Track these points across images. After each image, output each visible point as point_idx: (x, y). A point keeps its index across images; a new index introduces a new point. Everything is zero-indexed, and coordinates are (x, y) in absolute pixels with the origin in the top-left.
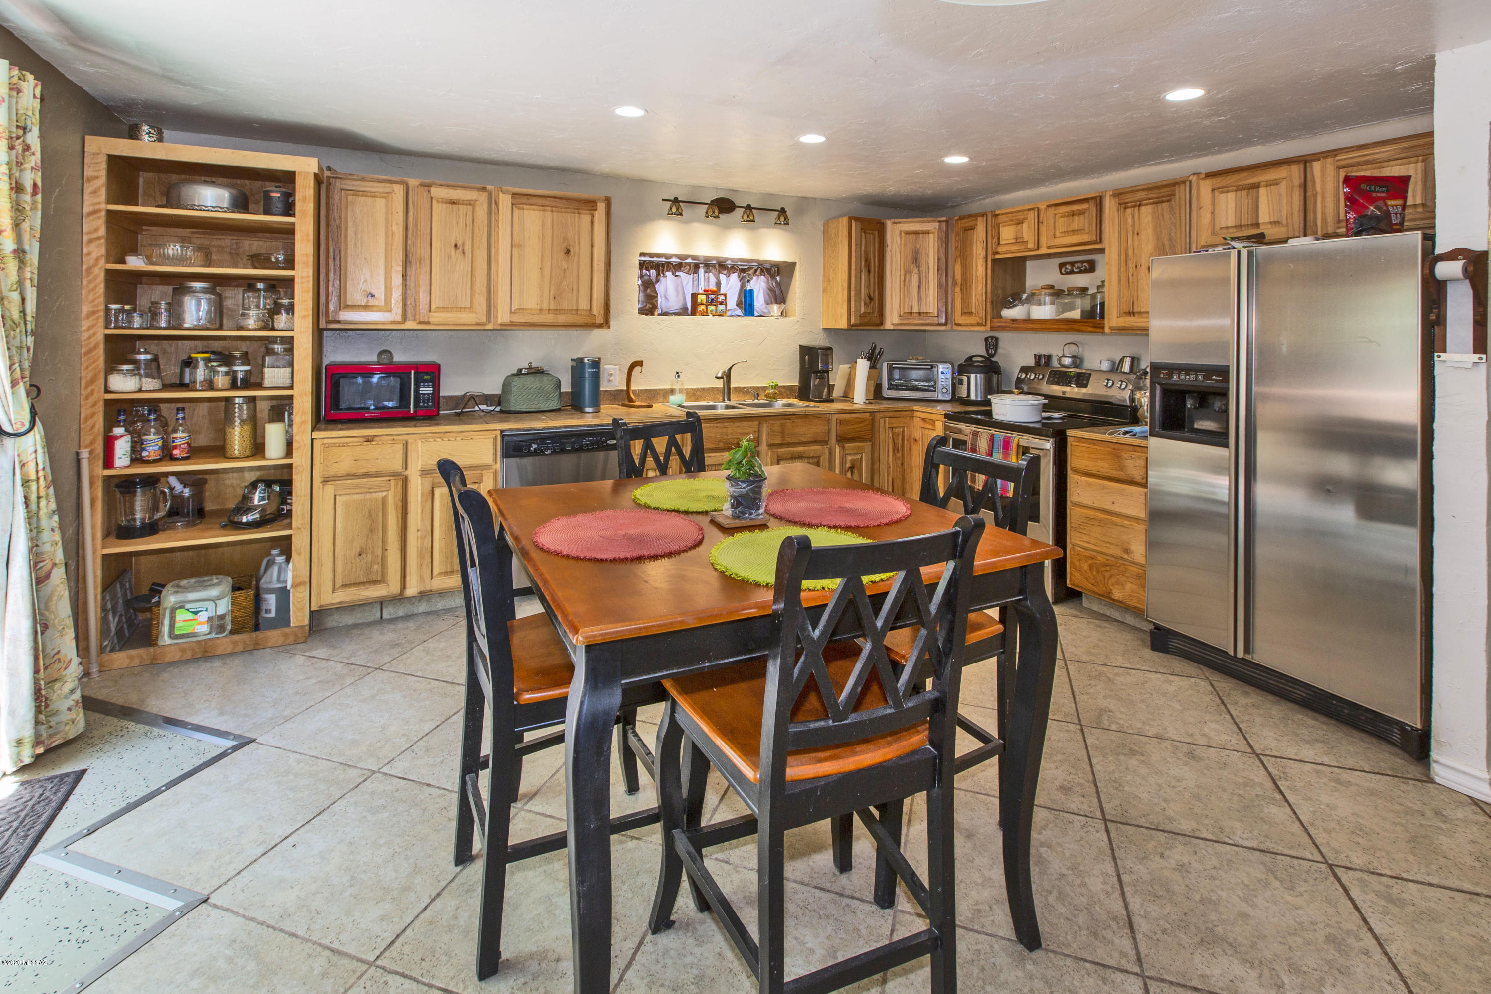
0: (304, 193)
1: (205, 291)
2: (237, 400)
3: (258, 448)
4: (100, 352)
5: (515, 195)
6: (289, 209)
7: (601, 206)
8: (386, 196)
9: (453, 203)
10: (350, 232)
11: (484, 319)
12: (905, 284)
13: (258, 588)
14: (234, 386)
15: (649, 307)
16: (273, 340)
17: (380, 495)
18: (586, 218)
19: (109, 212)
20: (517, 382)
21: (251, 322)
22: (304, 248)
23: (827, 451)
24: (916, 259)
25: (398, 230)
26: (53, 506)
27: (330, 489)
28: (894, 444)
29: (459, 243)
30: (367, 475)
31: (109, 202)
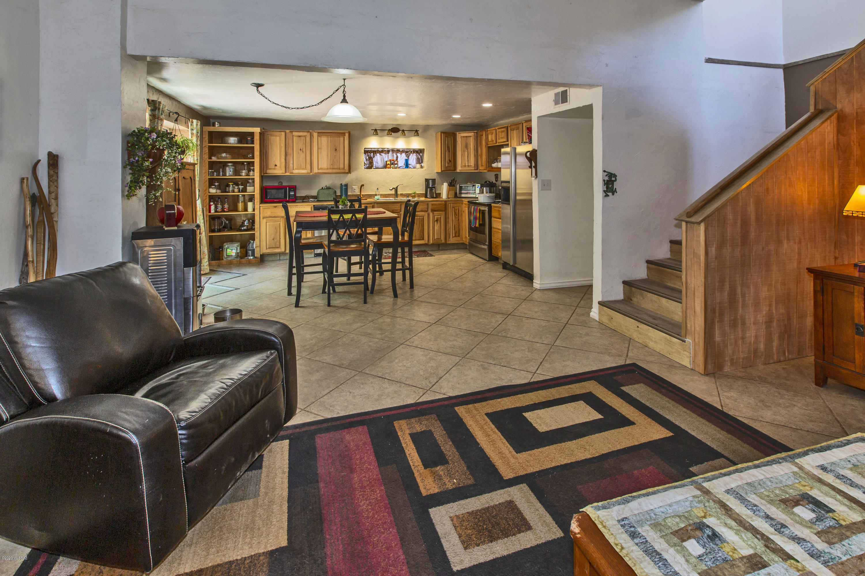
0: (257, 138)
1: (232, 166)
2: (240, 195)
3: (246, 209)
4: (207, 182)
5: (318, 133)
6: (253, 142)
7: (347, 135)
8: (280, 136)
9: (300, 136)
10: (270, 147)
11: (309, 172)
12: (463, 155)
13: (246, 250)
14: (239, 192)
15: (370, 166)
16: (249, 179)
17: (278, 223)
18: (342, 139)
19: (209, 146)
20: (321, 192)
21: (243, 174)
22: (257, 153)
23: (427, 215)
24: (467, 146)
25: (283, 146)
27: (265, 220)
28: (455, 213)
29: (302, 149)
30: (275, 217)
31: (209, 143)
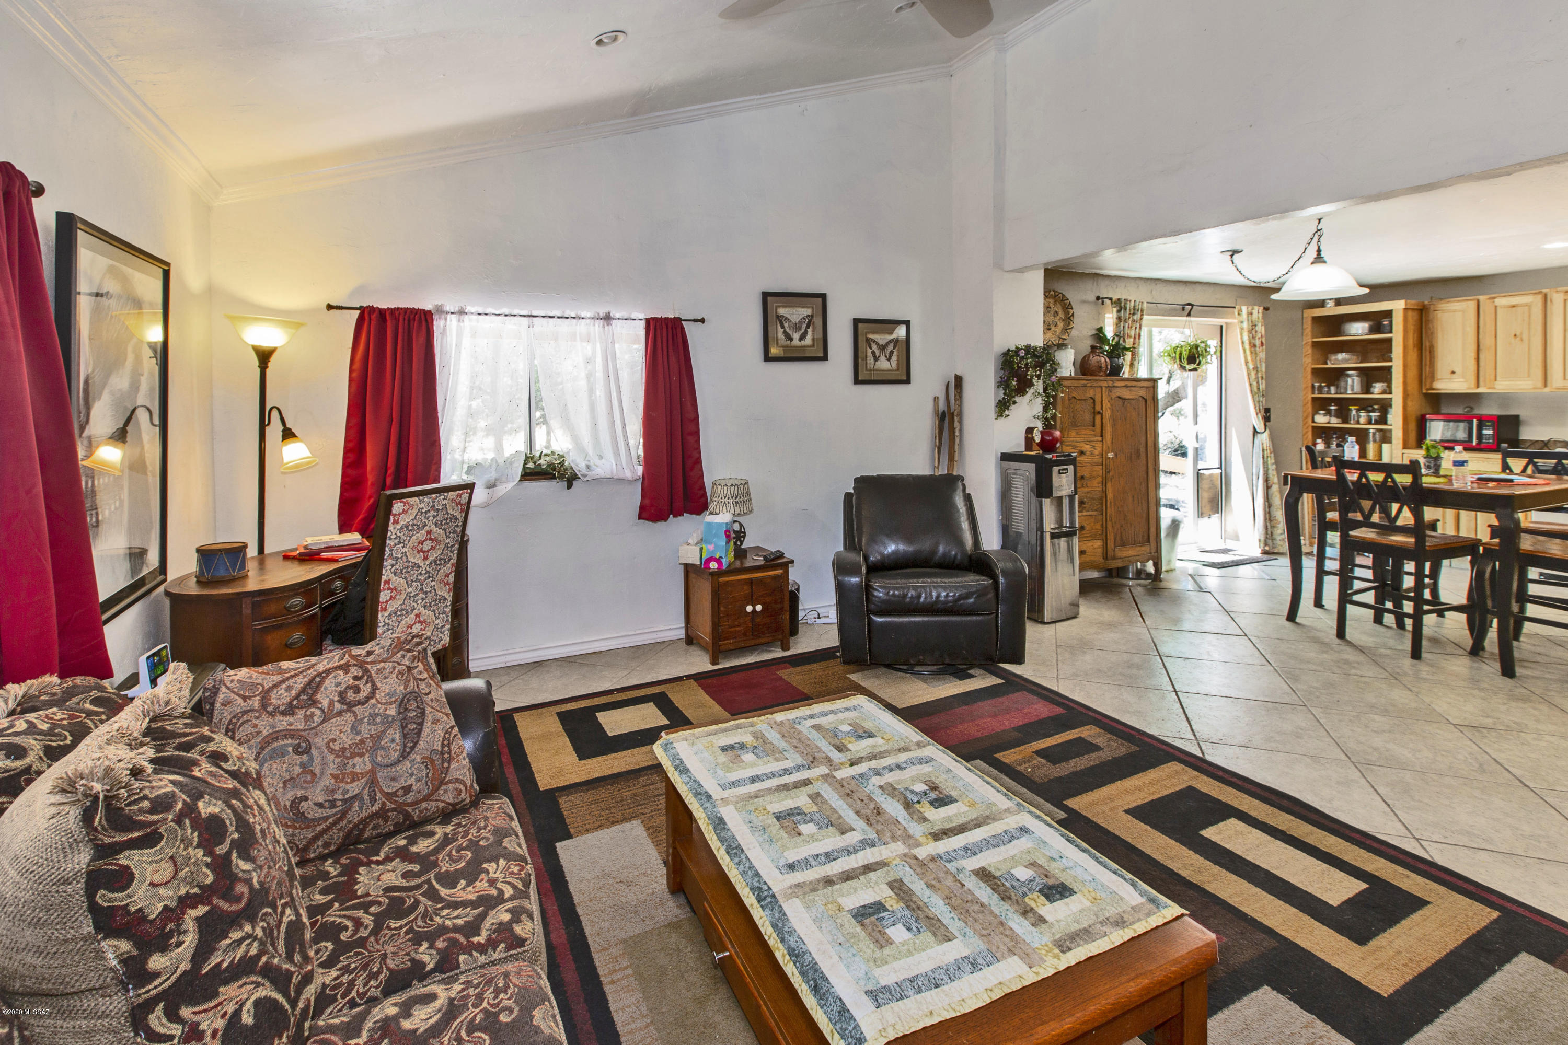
0: (1399, 321)
1: (1356, 375)
2: (1371, 431)
4: (1310, 405)
6: (1390, 330)
8: (1464, 309)
9: (1514, 307)
10: (1440, 335)
14: (1370, 423)
19: (1313, 342)
22: (1397, 350)
25: (1471, 330)
26: (1273, 461)
29: (1518, 334)
31: (1313, 337)
